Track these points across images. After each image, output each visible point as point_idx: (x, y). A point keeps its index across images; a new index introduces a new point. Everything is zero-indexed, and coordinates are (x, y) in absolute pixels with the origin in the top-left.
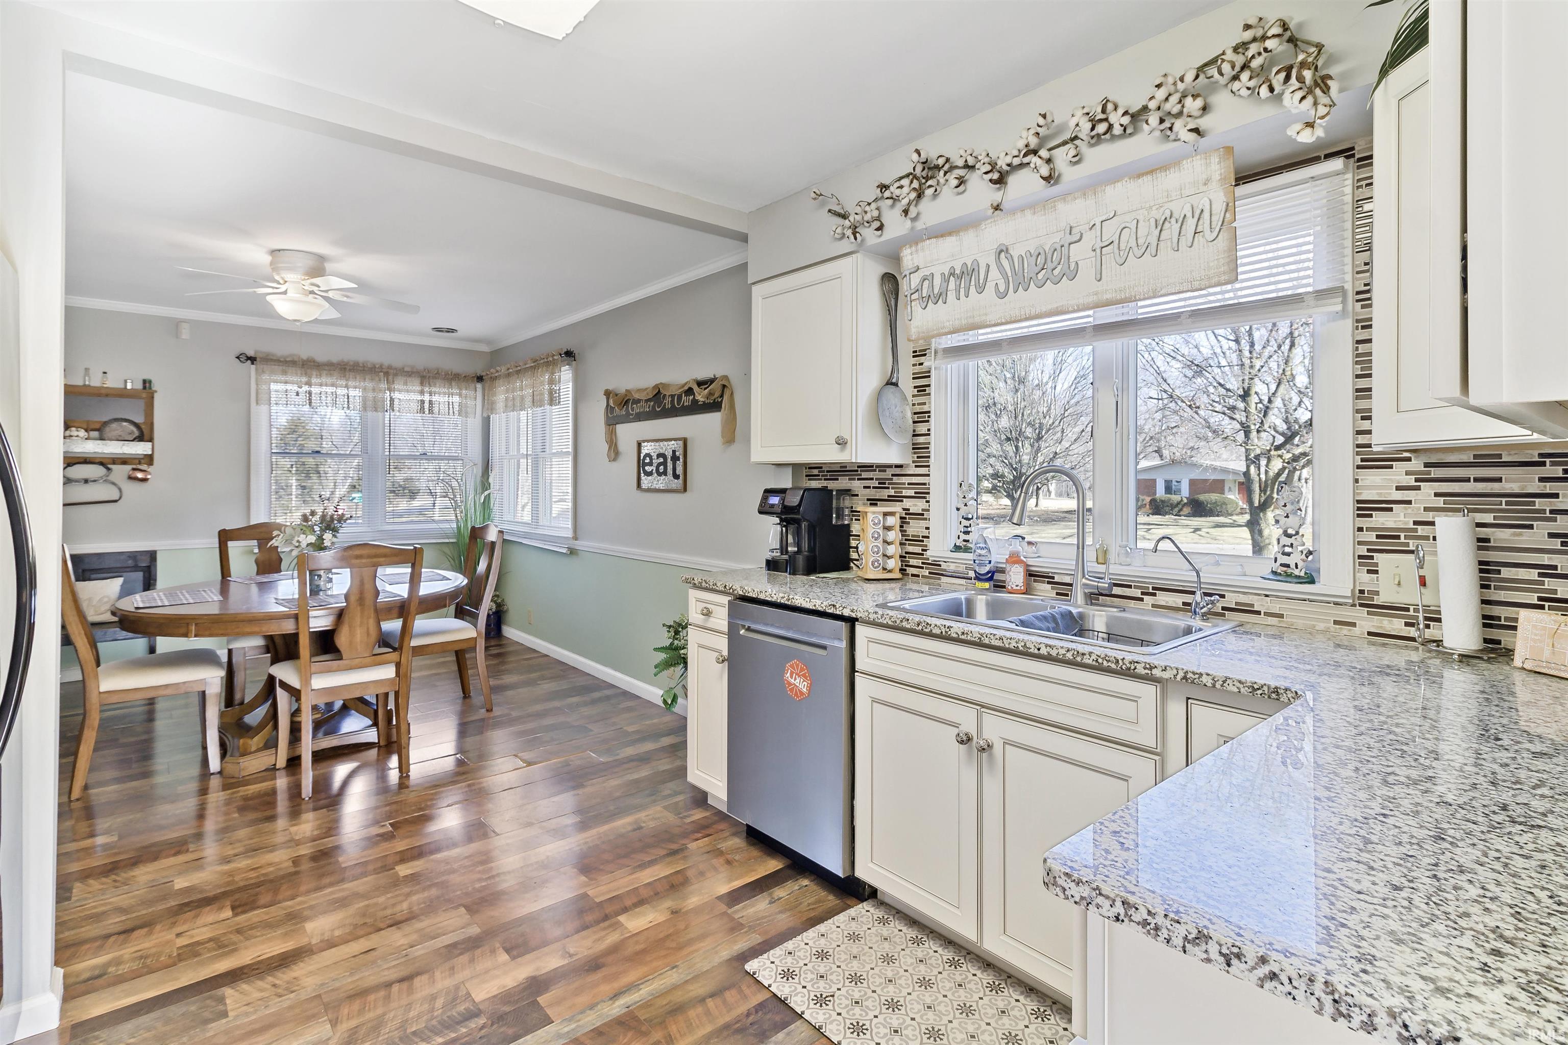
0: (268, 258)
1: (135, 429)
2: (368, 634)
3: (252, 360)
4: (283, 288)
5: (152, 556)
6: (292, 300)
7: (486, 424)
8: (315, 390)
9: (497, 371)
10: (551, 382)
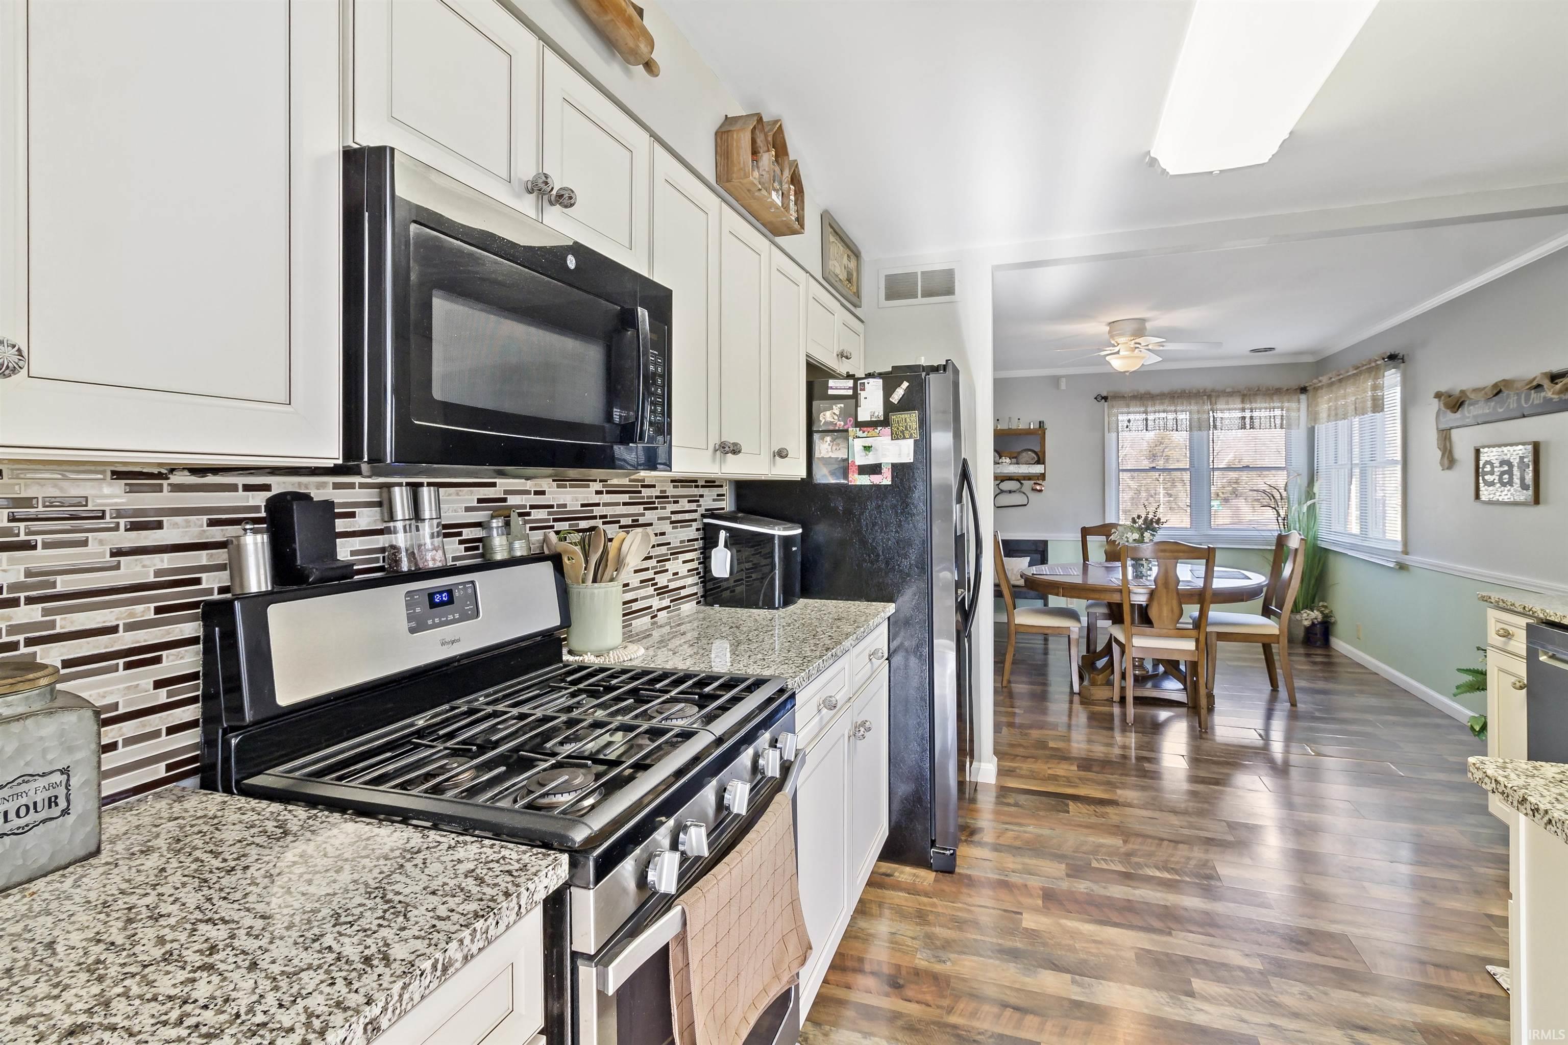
0: (1108, 328)
1: (1034, 455)
2: (1172, 611)
3: (1105, 398)
4: (1116, 349)
5: (1045, 543)
6: (1124, 357)
7: (1311, 432)
8: (1151, 417)
9: (1320, 381)
10: (1375, 388)
